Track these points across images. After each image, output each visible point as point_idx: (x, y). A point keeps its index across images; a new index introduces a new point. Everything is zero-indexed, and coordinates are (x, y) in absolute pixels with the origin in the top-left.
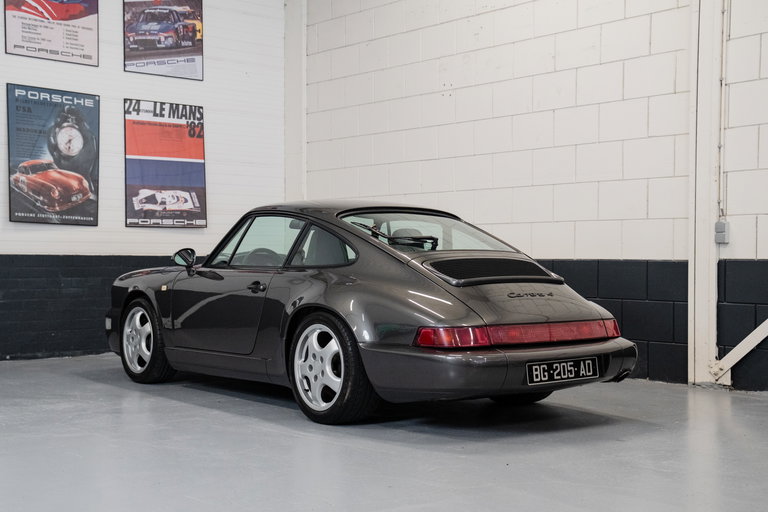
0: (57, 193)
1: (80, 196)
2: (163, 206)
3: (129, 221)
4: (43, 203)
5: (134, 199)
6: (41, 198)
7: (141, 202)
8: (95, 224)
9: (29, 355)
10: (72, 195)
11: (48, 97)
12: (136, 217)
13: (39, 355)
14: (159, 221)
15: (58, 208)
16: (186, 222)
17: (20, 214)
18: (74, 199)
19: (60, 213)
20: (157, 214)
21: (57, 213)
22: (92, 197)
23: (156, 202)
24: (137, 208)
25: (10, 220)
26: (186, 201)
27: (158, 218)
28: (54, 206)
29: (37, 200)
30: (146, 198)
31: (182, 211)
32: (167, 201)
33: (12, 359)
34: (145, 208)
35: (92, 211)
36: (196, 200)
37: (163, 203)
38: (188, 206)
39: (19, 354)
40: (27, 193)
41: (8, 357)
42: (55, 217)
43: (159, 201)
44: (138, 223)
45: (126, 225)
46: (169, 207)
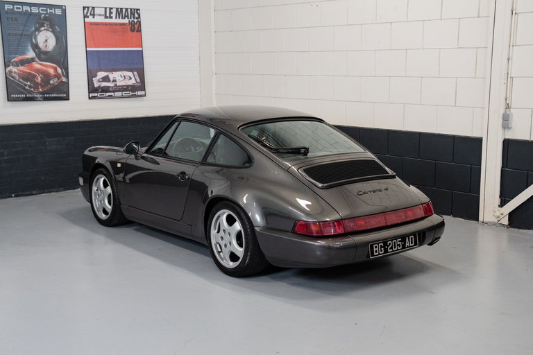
0: (40, 79)
1: (56, 80)
2: (114, 83)
3: (91, 95)
4: (30, 86)
5: (94, 79)
6: (29, 83)
7: (99, 81)
8: (67, 98)
9: (27, 193)
10: (50, 80)
11: (29, 9)
12: (95, 91)
13: (34, 192)
14: (112, 94)
15: (40, 90)
16: (131, 93)
17: (14, 96)
18: (52, 82)
19: (42, 93)
20: (111, 89)
21: (41, 93)
22: (64, 79)
23: (109, 81)
24: (96, 86)
25: (8, 100)
26: (130, 78)
27: (111, 92)
28: (38, 89)
29: (26, 85)
30: (102, 78)
31: (128, 86)
32: (117, 79)
33: (15, 196)
34: (102, 85)
35: (65, 90)
36: (137, 77)
37: (114, 81)
38: (132, 82)
39: (21, 193)
40: (18, 80)
41: (13, 195)
42: (39, 96)
43: (112, 80)
44: (97, 96)
45: (89, 98)
46: (118, 84)
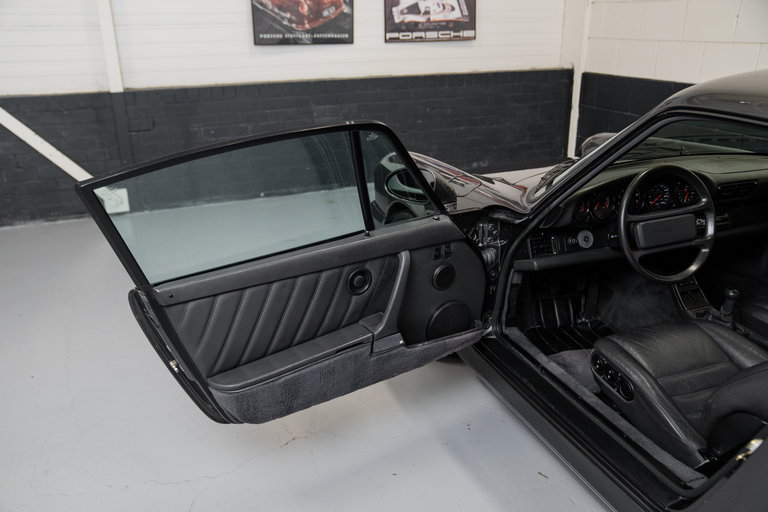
0: (306, 8)
1: (332, 10)
2: (427, 17)
3: (389, 35)
4: (290, 21)
5: (394, 9)
6: (288, 15)
7: (402, 13)
8: (350, 41)
9: (284, 191)
10: (324, 9)
12: (394, 29)
13: (294, 190)
14: (422, 34)
15: (307, 26)
16: (453, 34)
17: (265, 36)
18: (325, 13)
19: (312, 31)
20: (420, 26)
21: (307, 31)
22: (346, 9)
23: (419, 12)
24: (397, 20)
25: (256, 44)
26: (453, 9)
27: (420, 30)
28: (303, 24)
29: (283, 18)
30: (408, 8)
31: (448, 22)
32: (432, 12)
33: (267, 195)
34: (407, 20)
35: (347, 27)
36: (464, 8)
37: (427, 13)
38: (456, 15)
39: (273, 191)
40: (272, 10)
41: (262, 194)
42: (306, 36)
43: (423, 11)
44: (398, 38)
45: (386, 41)
46: (433, 18)
